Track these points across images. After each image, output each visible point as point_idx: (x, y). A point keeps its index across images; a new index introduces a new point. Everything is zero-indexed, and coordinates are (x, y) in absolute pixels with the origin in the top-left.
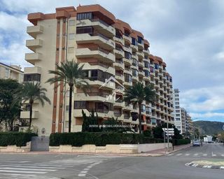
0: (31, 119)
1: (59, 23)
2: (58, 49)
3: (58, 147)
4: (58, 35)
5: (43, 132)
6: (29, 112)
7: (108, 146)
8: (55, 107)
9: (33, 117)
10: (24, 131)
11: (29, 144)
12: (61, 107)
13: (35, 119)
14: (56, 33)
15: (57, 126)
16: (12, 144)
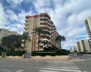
0: (24, 47)
1: (34, 18)
2: (34, 26)
3: (35, 57)
4: (34, 22)
5: (29, 51)
6: (24, 44)
7: (56, 56)
8: (33, 43)
9: (25, 46)
10: (22, 50)
11: (23, 55)
12: (35, 43)
13: (26, 47)
14: (33, 21)
15: (33, 49)
16: (17, 55)
